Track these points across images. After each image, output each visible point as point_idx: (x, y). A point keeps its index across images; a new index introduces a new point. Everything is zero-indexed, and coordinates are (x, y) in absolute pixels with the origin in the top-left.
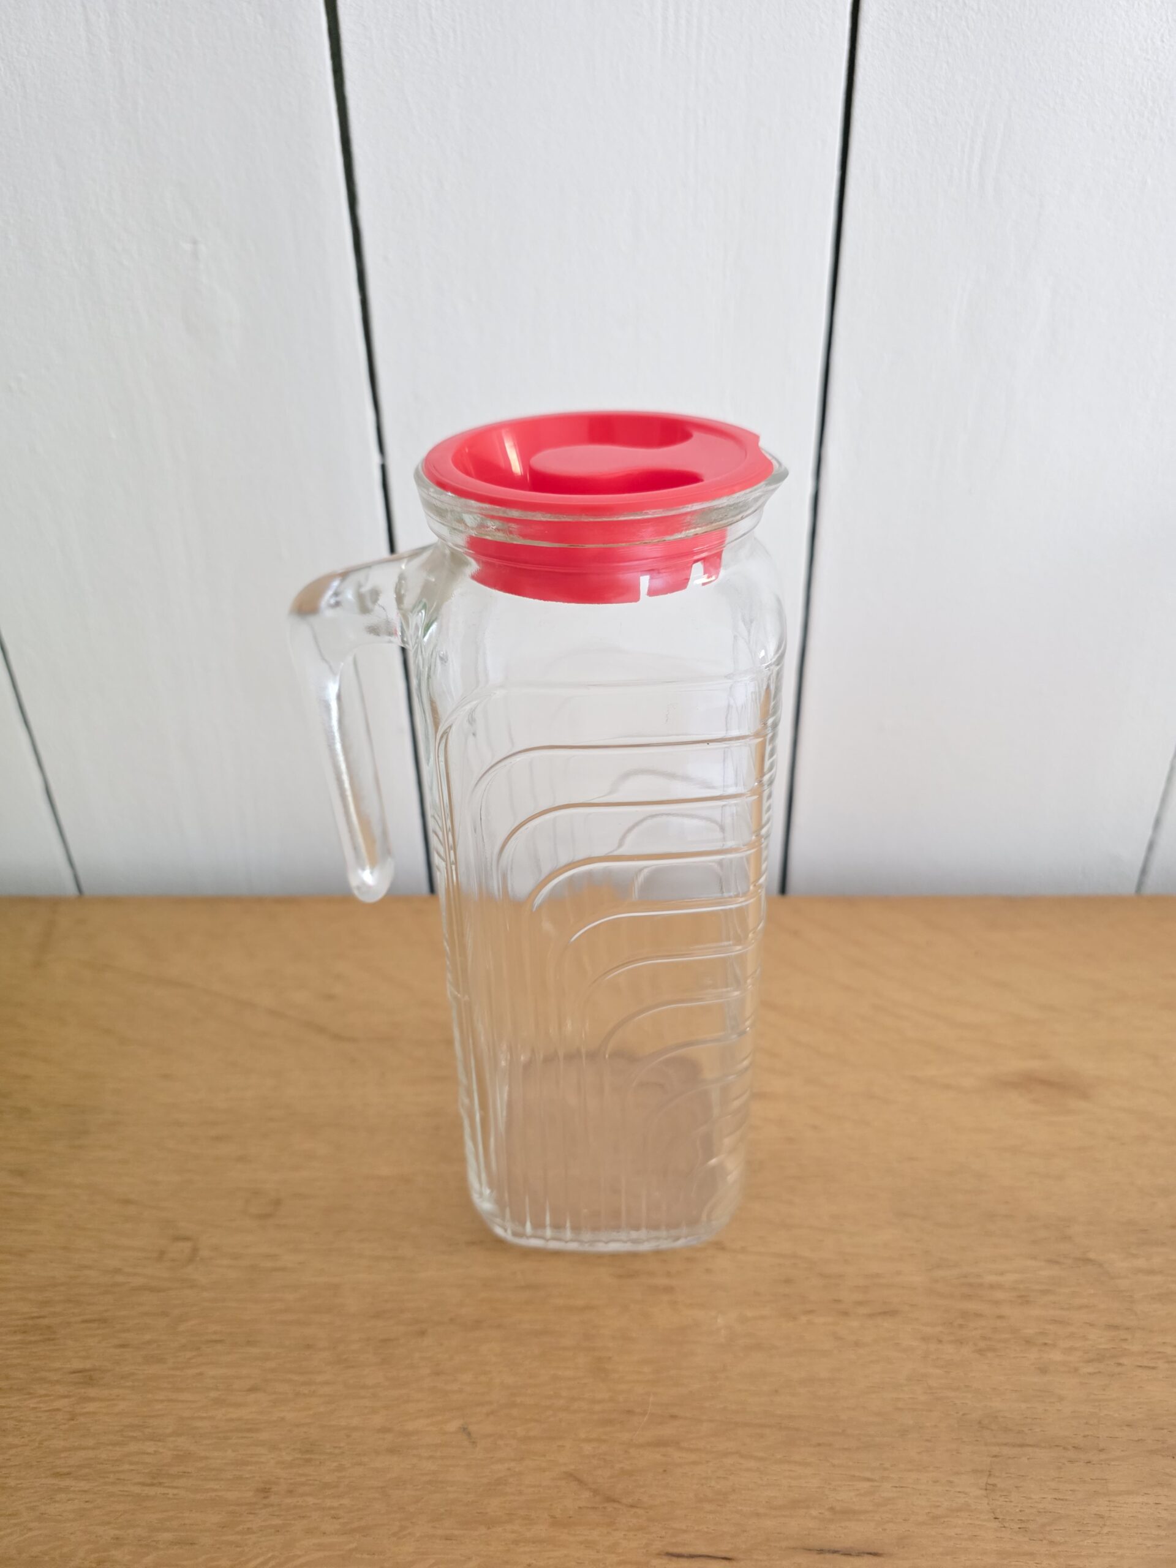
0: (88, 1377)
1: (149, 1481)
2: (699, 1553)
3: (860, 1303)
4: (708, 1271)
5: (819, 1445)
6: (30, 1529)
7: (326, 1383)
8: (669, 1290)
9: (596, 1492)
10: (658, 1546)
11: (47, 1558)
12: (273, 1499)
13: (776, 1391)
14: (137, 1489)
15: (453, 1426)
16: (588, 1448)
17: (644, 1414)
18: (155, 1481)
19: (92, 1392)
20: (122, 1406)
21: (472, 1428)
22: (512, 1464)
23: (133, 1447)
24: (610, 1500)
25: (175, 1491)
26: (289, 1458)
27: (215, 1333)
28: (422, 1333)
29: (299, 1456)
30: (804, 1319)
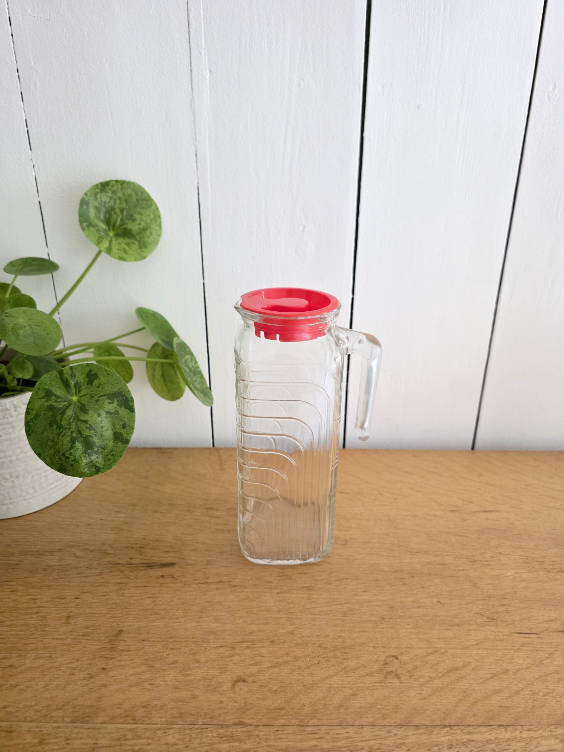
0: (309, 589)
1: (343, 616)
2: (526, 632)
3: (553, 569)
4: (499, 560)
5: (554, 606)
6: (312, 629)
7: (388, 590)
8: (489, 565)
9: (488, 618)
10: (513, 631)
11: (321, 636)
12: (386, 620)
13: (535, 592)
14: (341, 618)
15: (435, 601)
16: (481, 607)
17: (495, 598)
18: (346, 616)
19: (312, 593)
20: (324, 596)
21: (441, 601)
22: (458, 611)
23: (333, 607)
24: (493, 619)
25: (354, 618)
26: (386, 609)
27: (344, 576)
28: (413, 577)
29: (389, 609)
30: (536, 573)
